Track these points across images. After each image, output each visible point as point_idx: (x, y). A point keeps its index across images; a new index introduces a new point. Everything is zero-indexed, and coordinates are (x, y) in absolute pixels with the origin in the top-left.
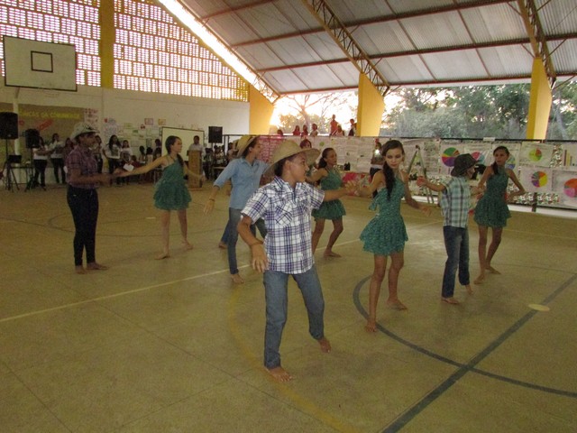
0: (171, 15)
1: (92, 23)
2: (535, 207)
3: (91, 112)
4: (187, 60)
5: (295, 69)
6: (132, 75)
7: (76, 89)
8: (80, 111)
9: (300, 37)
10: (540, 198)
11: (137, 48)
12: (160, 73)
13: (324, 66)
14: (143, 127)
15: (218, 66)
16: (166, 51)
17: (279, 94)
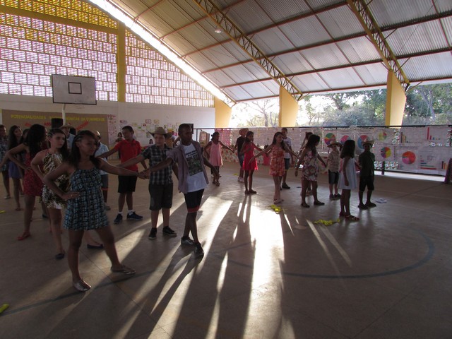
0: (162, 55)
1: (112, 63)
2: (383, 171)
3: (111, 117)
4: (173, 83)
5: (242, 85)
6: (138, 93)
7: (95, 103)
8: (105, 116)
9: (241, 65)
10: (386, 165)
11: (140, 76)
12: (155, 91)
13: (259, 82)
14: (145, 125)
15: (193, 86)
16: (159, 78)
17: (236, 102)
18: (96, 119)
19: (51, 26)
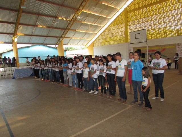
3: (179, 45)
18: (170, 47)
19: (150, 8)
